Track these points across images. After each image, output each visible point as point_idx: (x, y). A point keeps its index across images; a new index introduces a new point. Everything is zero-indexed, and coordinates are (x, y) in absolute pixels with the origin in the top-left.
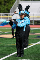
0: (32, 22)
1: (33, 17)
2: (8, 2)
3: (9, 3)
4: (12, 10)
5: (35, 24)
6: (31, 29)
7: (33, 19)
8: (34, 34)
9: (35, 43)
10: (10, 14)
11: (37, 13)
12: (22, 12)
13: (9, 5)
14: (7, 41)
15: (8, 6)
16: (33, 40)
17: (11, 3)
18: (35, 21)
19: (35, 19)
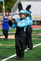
0: (35, 22)
1: (35, 16)
2: (9, 2)
3: (11, 2)
4: (13, 9)
5: (38, 24)
6: (33, 29)
7: (36, 19)
8: (37, 35)
9: (38, 44)
10: (11, 13)
11: (40, 13)
12: (22, 11)
13: (11, 5)
14: (8, 42)
15: (9, 5)
16: (36, 41)
17: (12, 2)
18: (38, 21)
19: (38, 19)
